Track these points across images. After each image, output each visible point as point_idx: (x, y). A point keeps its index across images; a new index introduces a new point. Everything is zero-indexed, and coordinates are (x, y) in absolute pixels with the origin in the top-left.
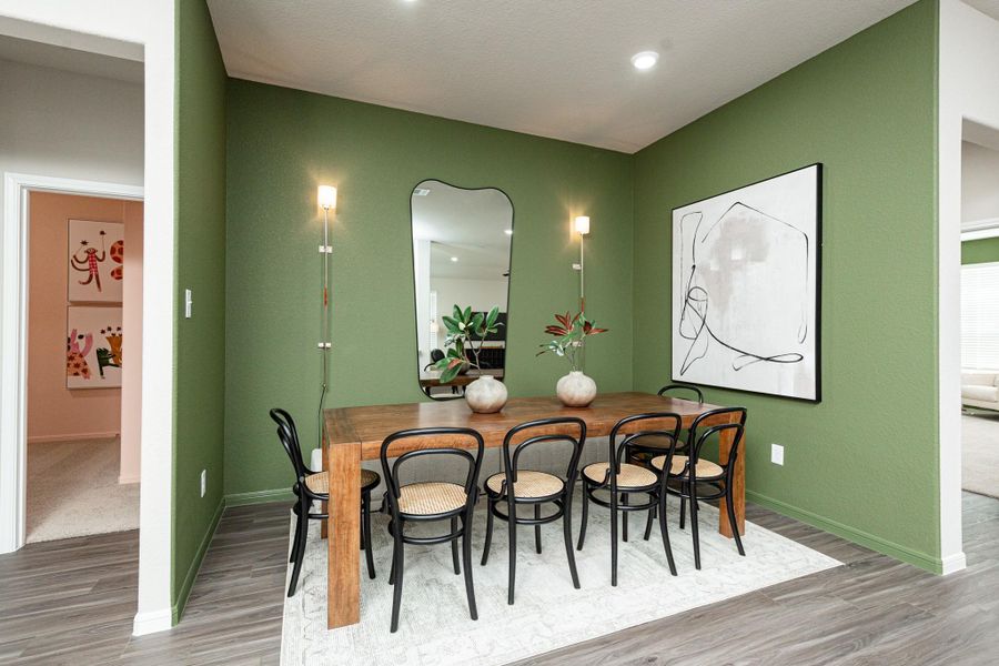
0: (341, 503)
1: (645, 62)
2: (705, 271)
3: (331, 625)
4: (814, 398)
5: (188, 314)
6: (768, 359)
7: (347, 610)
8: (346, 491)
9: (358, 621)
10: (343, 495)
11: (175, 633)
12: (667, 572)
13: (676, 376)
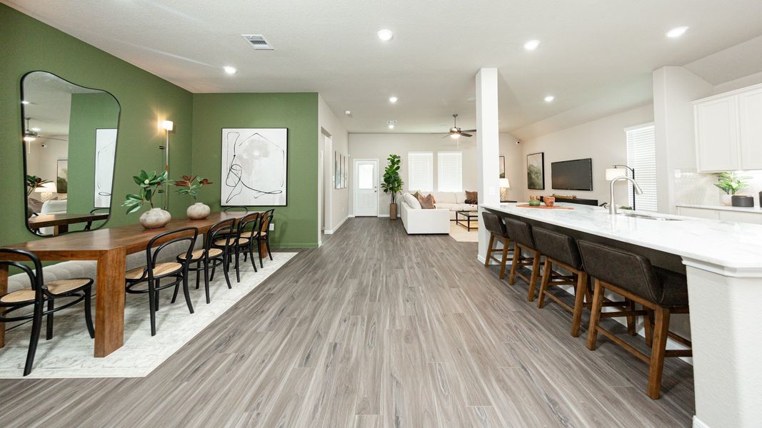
0: (114, 282)
2: (241, 158)
4: (285, 205)
6: (269, 193)
7: (116, 341)
8: (117, 274)
9: (122, 345)
10: (115, 277)
13: (223, 203)
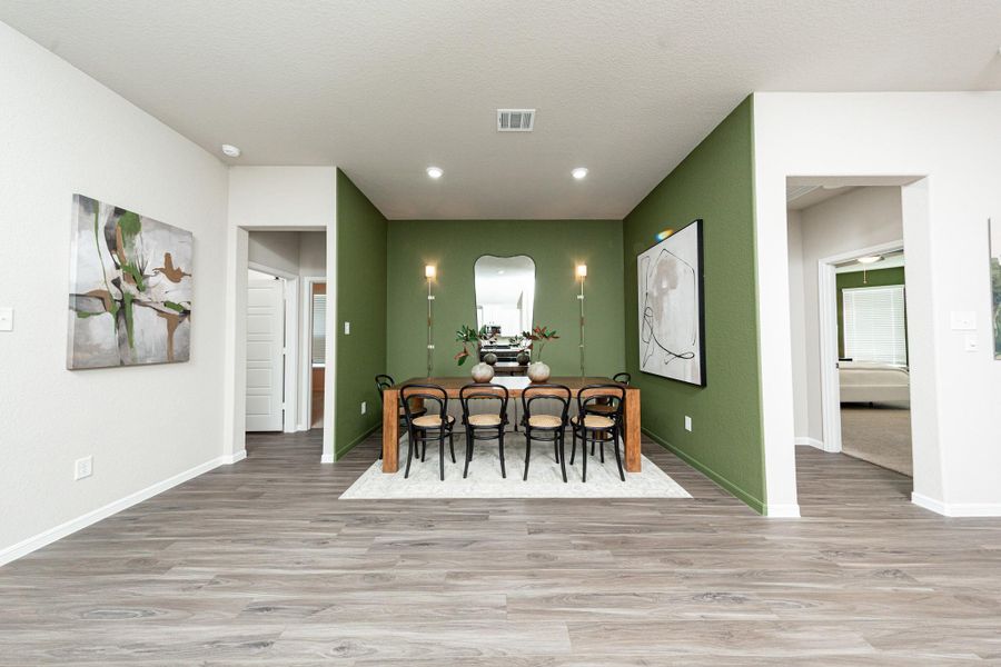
1: (580, 174)
2: (652, 297)
3: (384, 471)
4: (699, 383)
5: (347, 332)
6: (679, 356)
11: (334, 465)
12: (561, 480)
13: (641, 368)
